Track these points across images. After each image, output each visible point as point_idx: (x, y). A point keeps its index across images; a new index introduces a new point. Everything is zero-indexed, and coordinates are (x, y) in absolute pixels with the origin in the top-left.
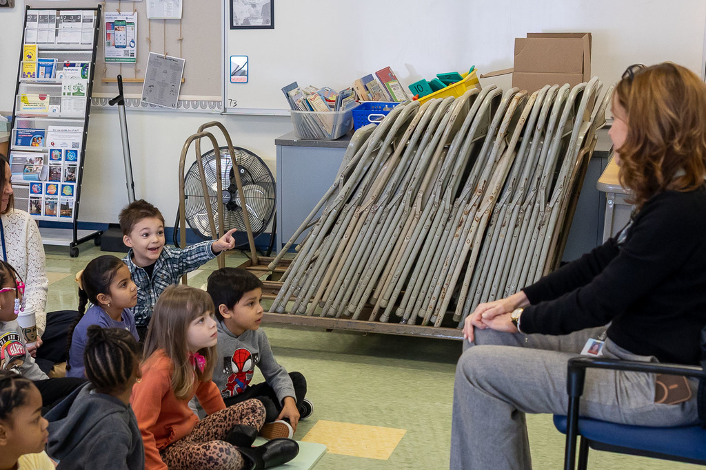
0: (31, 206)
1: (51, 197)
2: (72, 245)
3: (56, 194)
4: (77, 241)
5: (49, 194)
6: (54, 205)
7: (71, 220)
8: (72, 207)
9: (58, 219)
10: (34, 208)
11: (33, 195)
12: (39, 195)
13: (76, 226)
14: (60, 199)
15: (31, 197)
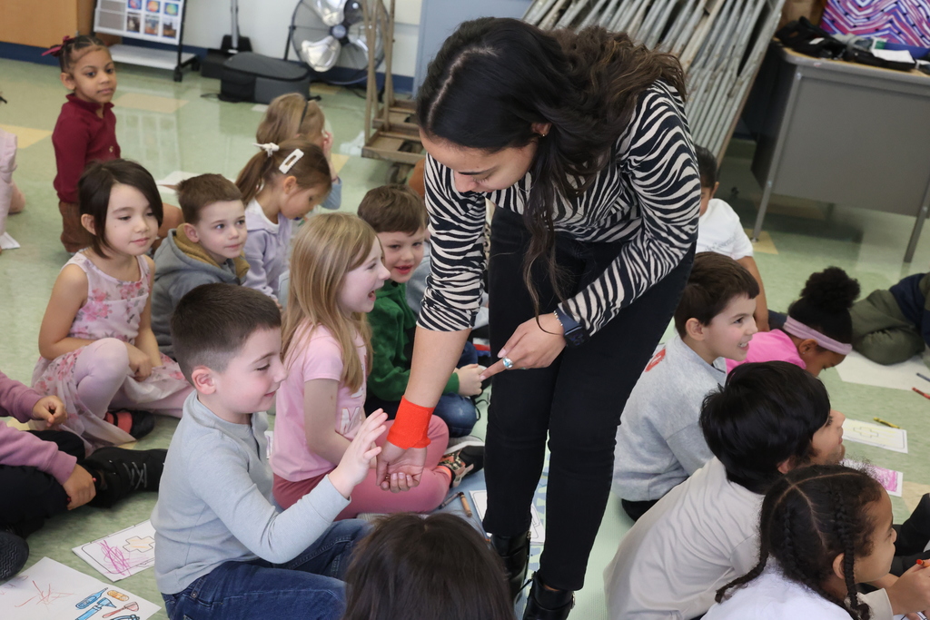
0: (128, 22)
1: (152, 14)
2: (177, 68)
3: (158, 11)
4: (181, 65)
5: (151, 10)
6: (155, 24)
7: (175, 41)
8: (177, 27)
9: (159, 38)
10: (132, 24)
11: (131, 10)
12: (138, 11)
13: (181, 49)
14: (163, 18)
15: (129, 13)
